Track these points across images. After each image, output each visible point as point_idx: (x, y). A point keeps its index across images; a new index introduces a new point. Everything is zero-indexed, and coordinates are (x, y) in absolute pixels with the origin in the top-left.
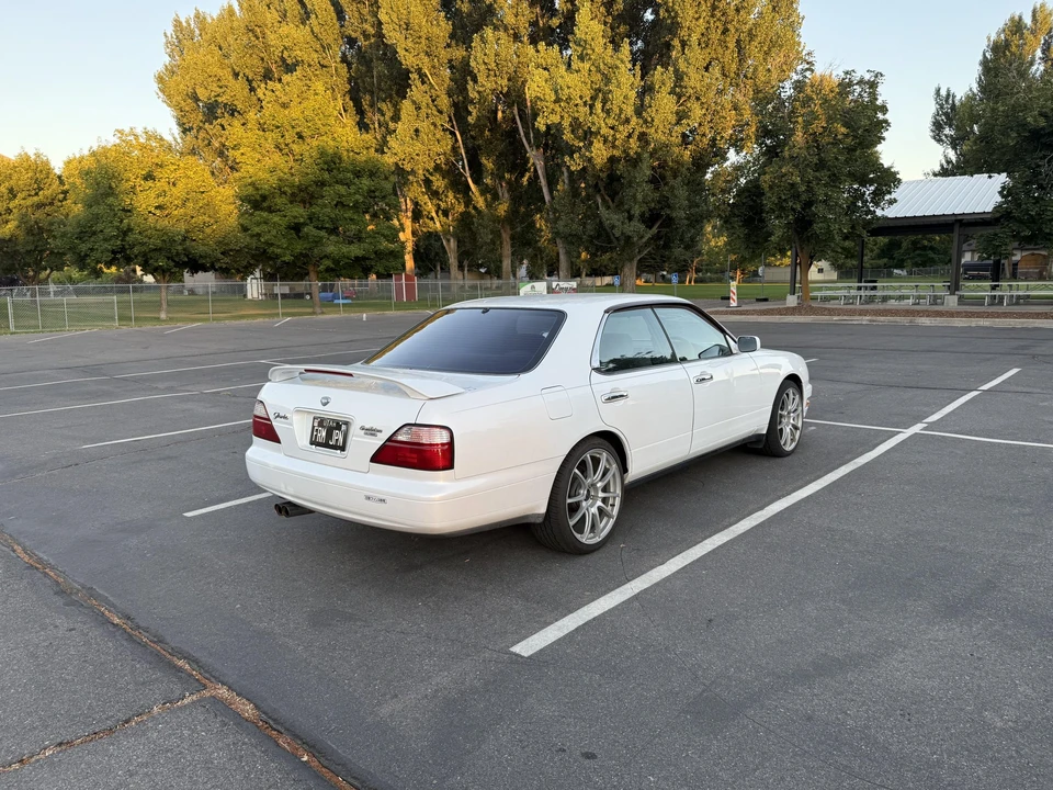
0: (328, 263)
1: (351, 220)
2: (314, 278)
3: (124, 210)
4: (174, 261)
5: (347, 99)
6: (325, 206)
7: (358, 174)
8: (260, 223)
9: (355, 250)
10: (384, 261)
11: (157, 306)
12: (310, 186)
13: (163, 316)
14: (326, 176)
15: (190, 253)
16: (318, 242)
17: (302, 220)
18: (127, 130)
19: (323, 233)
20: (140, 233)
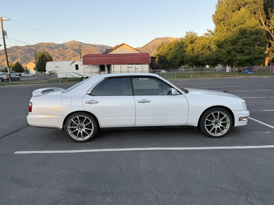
0: (238, 62)
1: (247, 48)
2: (235, 66)
3: (184, 51)
4: (193, 63)
5: (263, 11)
6: (239, 45)
7: (252, 34)
8: (219, 52)
9: (247, 58)
10: (258, 60)
11: (190, 74)
12: (235, 40)
13: (191, 76)
14: (241, 36)
15: (198, 61)
16: (235, 56)
17: (231, 50)
18: (189, 32)
19: (236, 53)
20: (186, 57)
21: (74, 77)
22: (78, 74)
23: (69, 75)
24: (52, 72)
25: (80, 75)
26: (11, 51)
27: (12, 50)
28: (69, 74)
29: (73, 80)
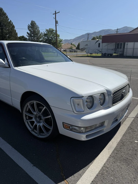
22: (99, 51)
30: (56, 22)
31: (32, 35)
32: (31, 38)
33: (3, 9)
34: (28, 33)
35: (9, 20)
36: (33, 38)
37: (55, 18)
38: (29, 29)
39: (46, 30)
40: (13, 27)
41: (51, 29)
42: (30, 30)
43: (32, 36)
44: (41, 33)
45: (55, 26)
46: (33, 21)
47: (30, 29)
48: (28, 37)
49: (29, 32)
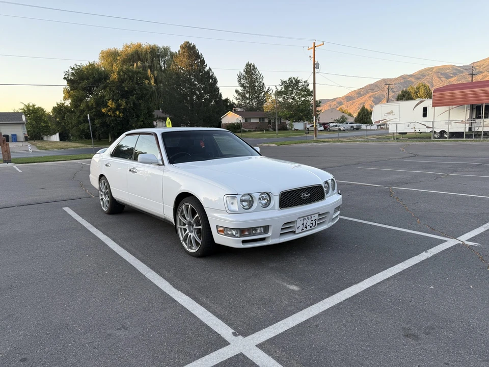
21: (417, 131)
22: (426, 125)
23: (408, 128)
24: (381, 122)
25: (428, 127)
26: (376, 89)
27: (377, 87)
28: (408, 126)
29: (415, 138)
30: (316, 66)
31: (247, 95)
32: (245, 102)
33: (197, 47)
34: (237, 91)
35: (207, 69)
36: (249, 103)
37: (312, 56)
38: (239, 81)
39: (282, 84)
40: (215, 81)
41: (294, 78)
42: (242, 85)
43: (247, 99)
44: (268, 89)
45: (312, 75)
46: (251, 64)
47: (243, 81)
48: (237, 99)
49: (240, 89)
